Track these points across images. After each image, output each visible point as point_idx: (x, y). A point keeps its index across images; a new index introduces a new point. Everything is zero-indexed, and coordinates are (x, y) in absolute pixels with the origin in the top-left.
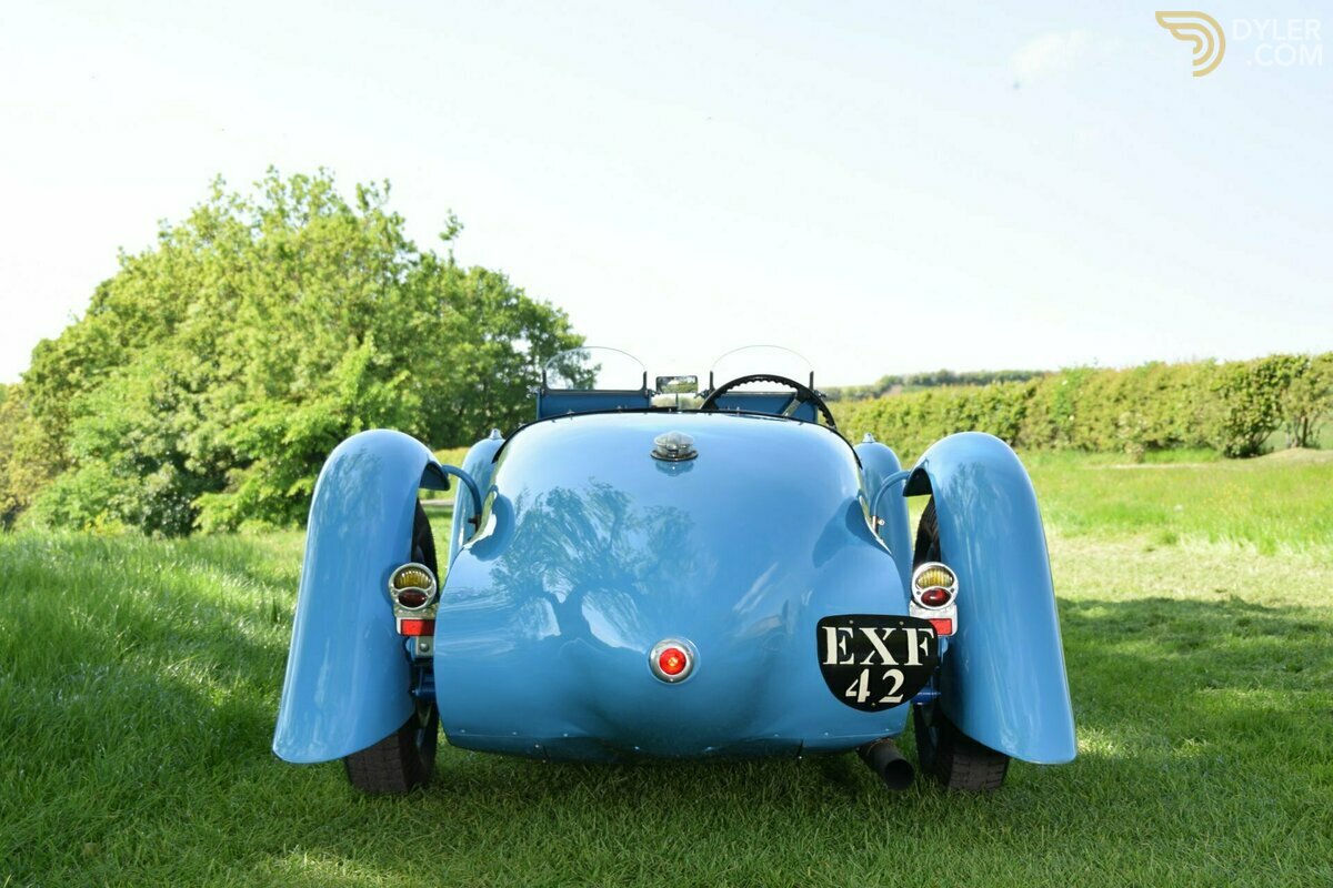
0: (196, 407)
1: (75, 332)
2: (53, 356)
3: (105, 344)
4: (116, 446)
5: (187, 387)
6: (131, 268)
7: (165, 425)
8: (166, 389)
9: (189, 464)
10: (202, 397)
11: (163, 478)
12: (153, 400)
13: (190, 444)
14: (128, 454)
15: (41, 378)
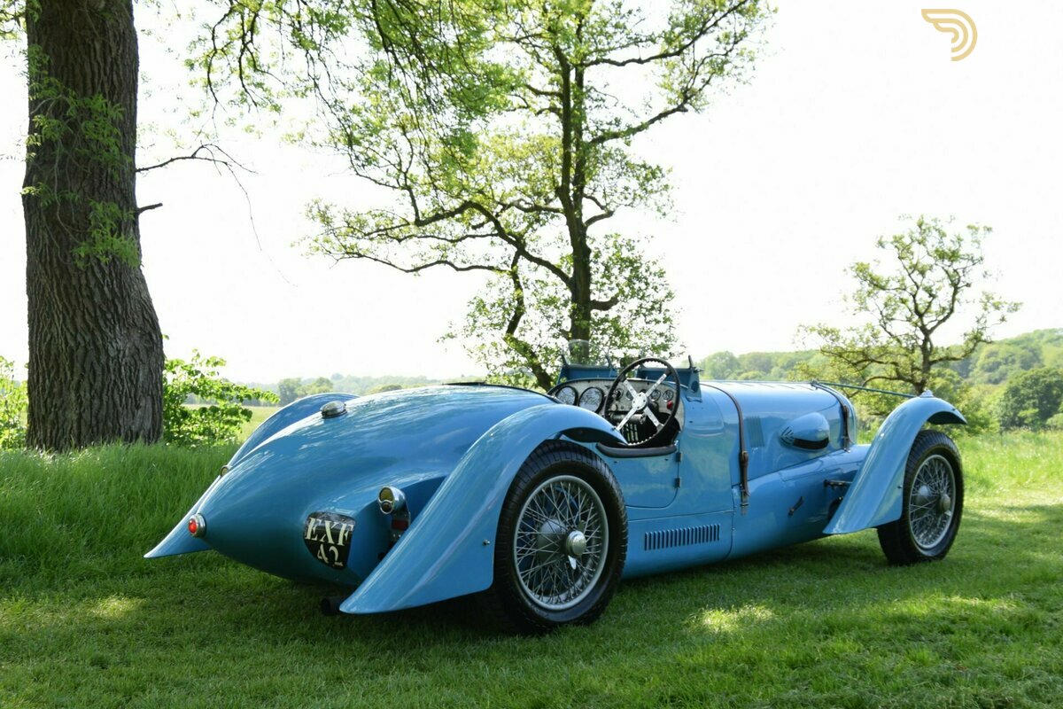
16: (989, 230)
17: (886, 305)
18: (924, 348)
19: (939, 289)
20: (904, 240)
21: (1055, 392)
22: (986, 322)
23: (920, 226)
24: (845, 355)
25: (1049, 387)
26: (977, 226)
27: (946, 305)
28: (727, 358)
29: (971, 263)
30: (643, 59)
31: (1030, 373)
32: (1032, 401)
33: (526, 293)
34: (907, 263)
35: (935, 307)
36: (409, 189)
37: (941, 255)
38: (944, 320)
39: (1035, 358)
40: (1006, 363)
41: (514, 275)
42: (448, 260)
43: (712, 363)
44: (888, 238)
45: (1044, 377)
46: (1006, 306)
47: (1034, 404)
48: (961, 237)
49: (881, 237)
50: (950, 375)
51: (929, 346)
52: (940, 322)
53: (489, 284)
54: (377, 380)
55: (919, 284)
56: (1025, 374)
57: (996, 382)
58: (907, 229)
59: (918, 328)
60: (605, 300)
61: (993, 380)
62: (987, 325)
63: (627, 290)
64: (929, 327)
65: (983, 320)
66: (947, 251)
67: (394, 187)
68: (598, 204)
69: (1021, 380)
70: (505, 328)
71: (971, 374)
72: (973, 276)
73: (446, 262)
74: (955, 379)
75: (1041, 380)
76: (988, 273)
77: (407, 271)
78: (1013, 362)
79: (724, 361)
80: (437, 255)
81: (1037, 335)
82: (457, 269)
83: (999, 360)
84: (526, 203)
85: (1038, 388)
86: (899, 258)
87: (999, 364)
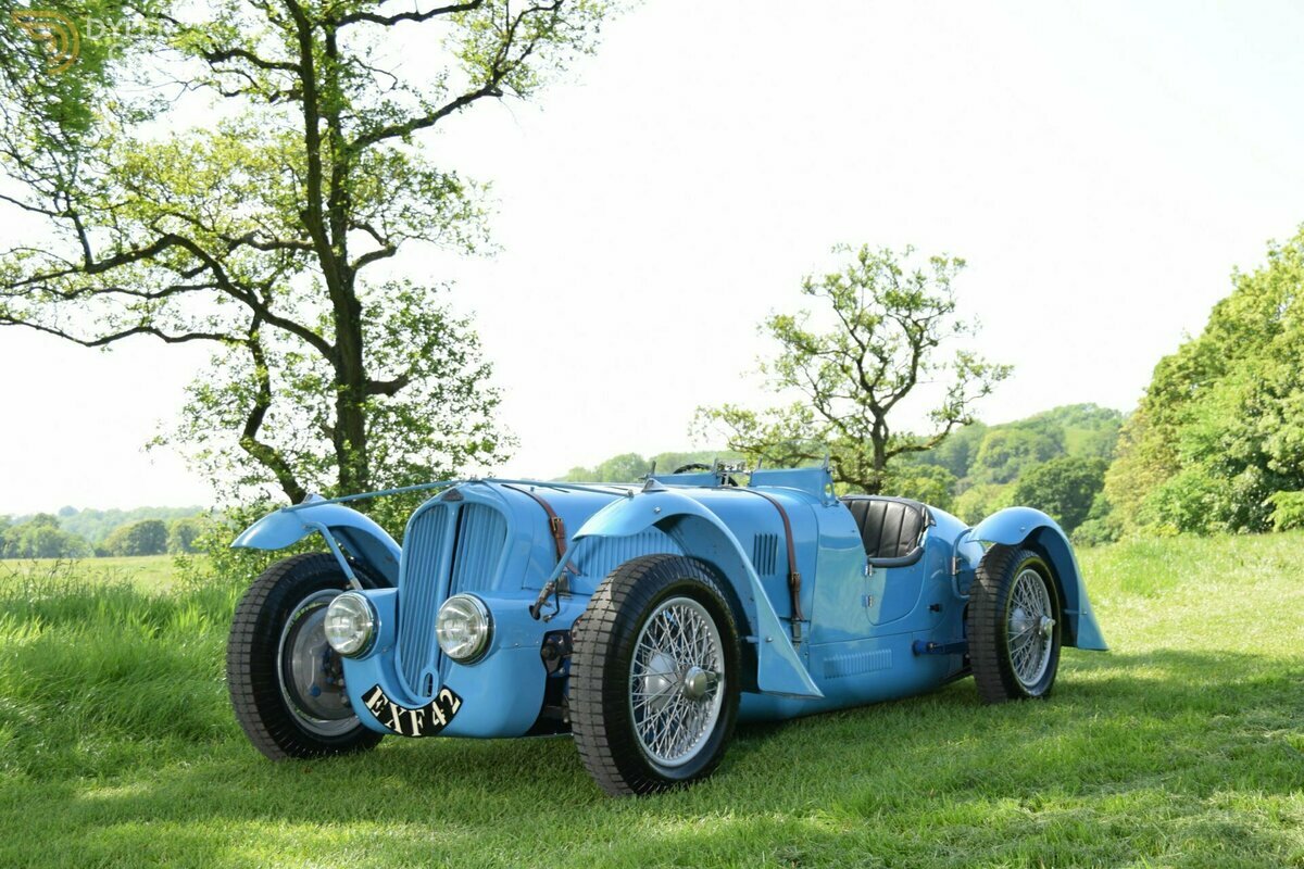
0: (1280, 412)
1: (1186, 348)
2: (1168, 372)
3: (1212, 359)
4: (1212, 450)
5: (1271, 392)
6: (1243, 287)
7: (1251, 429)
8: (1255, 395)
9: (1271, 465)
10: (1283, 402)
11: (1249, 477)
12: (1243, 407)
13: (1272, 446)
14: (1220, 457)
15: (1158, 392)
16: (962, 263)
17: (822, 376)
18: (875, 434)
19: (893, 350)
20: (841, 281)
21: (1082, 491)
22: (963, 394)
23: (863, 261)
24: (764, 450)
25: (1075, 484)
26: (944, 258)
27: (905, 372)
28: (633, 463)
29: (936, 311)
30: (422, 13)
31: (1048, 466)
32: (1052, 505)
33: (273, 373)
34: (848, 314)
35: (890, 376)
36: (73, 215)
37: (894, 301)
38: (903, 394)
39: (1055, 446)
40: (1017, 455)
41: (254, 346)
42: (154, 326)
43: (612, 471)
44: (818, 280)
45: (1066, 471)
46: (990, 371)
47: (1055, 508)
48: (923, 274)
49: (810, 278)
50: (939, 474)
51: (882, 432)
52: (897, 398)
53: (216, 362)
54: (128, 514)
55: (865, 344)
56: (1042, 467)
57: (1004, 481)
58: (843, 264)
59: (867, 407)
60: (389, 378)
61: (1000, 478)
62: (965, 398)
63: (423, 364)
64: (882, 405)
65: (957, 393)
66: (902, 295)
67: (51, 214)
68: (376, 236)
69: (1036, 477)
70: (243, 427)
71: (970, 471)
72: (941, 327)
73: (149, 330)
74: (947, 480)
75: (1064, 475)
76: (962, 325)
77: (89, 345)
78: (1027, 452)
79: (628, 467)
80: (135, 319)
81: (1058, 413)
82: (168, 340)
83: (1005, 450)
84: (264, 236)
85: (1060, 486)
86: (835, 307)
87: (1006, 456)
